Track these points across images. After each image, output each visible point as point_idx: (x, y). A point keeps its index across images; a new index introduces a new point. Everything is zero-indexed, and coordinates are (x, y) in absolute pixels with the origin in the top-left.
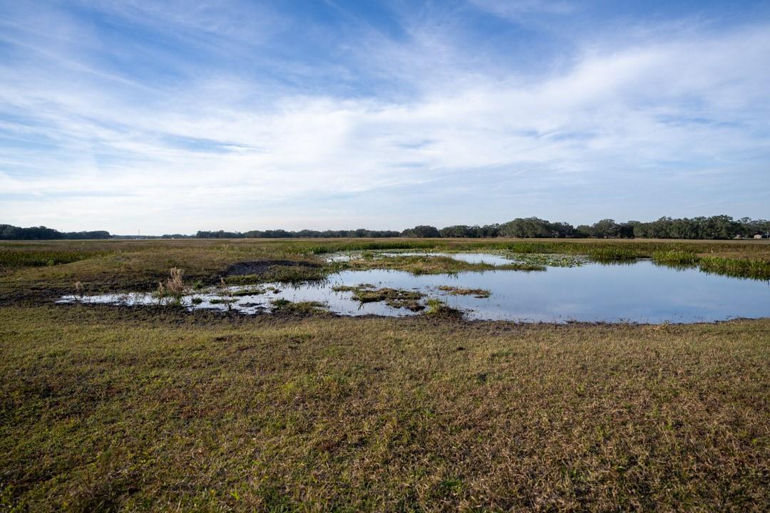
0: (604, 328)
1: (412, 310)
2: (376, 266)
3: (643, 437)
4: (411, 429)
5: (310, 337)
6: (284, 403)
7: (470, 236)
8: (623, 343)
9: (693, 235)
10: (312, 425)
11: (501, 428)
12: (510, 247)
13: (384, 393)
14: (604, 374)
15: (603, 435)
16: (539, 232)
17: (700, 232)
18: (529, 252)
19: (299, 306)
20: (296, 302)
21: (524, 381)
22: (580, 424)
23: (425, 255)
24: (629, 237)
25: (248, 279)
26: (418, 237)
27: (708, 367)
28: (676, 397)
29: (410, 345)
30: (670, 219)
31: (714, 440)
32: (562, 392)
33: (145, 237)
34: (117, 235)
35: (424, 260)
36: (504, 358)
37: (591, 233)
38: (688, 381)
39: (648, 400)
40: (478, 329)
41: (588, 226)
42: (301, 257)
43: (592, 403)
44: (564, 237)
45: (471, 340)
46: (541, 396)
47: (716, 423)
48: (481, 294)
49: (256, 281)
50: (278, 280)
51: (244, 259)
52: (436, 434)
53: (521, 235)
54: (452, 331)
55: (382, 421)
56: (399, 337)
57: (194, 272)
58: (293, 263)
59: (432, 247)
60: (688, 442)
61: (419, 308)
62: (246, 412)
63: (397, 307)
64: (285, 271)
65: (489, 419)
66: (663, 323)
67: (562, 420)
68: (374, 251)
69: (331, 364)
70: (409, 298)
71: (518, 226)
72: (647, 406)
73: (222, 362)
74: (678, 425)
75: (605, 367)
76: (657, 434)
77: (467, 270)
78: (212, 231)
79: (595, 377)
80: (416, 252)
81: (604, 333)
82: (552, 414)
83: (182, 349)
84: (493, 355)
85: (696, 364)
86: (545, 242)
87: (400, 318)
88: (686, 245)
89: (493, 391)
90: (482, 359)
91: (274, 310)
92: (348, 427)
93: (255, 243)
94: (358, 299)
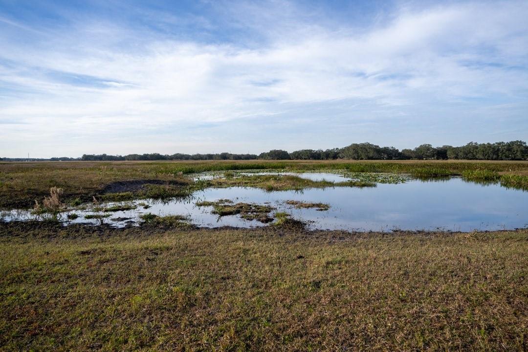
0: (423, 235)
1: (263, 222)
2: (236, 184)
3: (459, 342)
4: (246, 340)
5: (168, 249)
6: (131, 316)
7: (315, 158)
8: (439, 249)
9: (495, 157)
10: (153, 338)
11: (331, 336)
12: (348, 167)
13: (226, 302)
14: (423, 279)
15: (423, 341)
16: (371, 155)
17: (500, 154)
18: (363, 171)
19: (164, 219)
20: (162, 216)
21: (353, 287)
22: (402, 329)
23: (277, 174)
24: (443, 159)
25: (122, 196)
26: (272, 159)
27: (513, 272)
28: (486, 300)
29: (256, 255)
30: (476, 143)
31: (523, 344)
32: (386, 298)
33: (34, 160)
34: (7, 157)
35: (275, 178)
36: (337, 265)
37: (413, 155)
38: (496, 285)
39: (462, 304)
40: (317, 238)
41: (410, 150)
42: (171, 177)
43: (413, 308)
44: (391, 159)
45: (310, 249)
46: (368, 302)
47: (523, 326)
48: (322, 207)
49: (129, 198)
50: (149, 197)
51: (119, 179)
52: (270, 344)
53: (356, 157)
54: (295, 240)
55: (221, 331)
56: (247, 247)
57: (73, 190)
58: (164, 181)
59: (283, 167)
60: (500, 346)
61: (268, 220)
62: (92, 327)
63: (250, 219)
64: (155, 189)
65: (320, 327)
66: (473, 231)
67: (386, 326)
68: (235, 171)
69: (182, 274)
70: (261, 211)
71: (354, 150)
72: (461, 311)
73: (81, 275)
74: (490, 328)
75: (425, 272)
76: (472, 338)
77: (311, 187)
78: (96, 154)
79: (416, 283)
80: (270, 171)
81: (423, 241)
82: (377, 320)
83: (45, 264)
84: (328, 263)
85: (502, 268)
86: (375, 163)
87: (252, 230)
88: (490, 164)
89: (325, 298)
90: (318, 267)
91: (142, 224)
92: (188, 340)
93: (133, 165)
94: (217, 213)
